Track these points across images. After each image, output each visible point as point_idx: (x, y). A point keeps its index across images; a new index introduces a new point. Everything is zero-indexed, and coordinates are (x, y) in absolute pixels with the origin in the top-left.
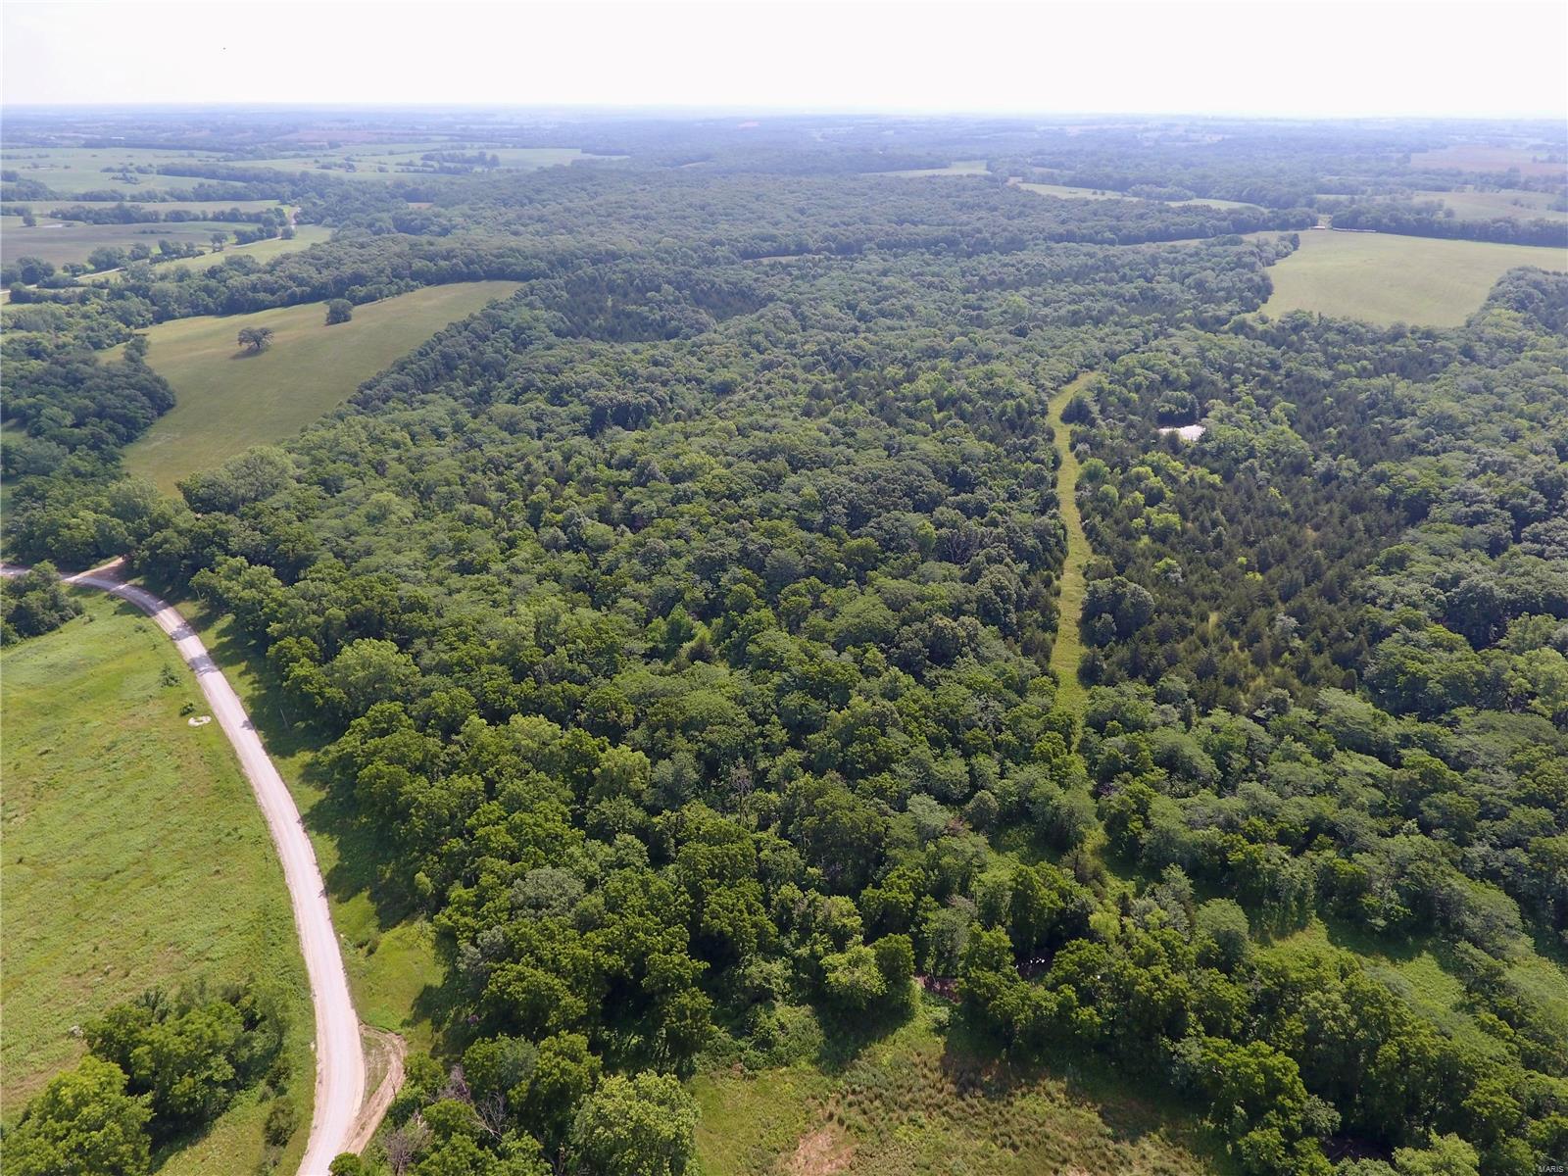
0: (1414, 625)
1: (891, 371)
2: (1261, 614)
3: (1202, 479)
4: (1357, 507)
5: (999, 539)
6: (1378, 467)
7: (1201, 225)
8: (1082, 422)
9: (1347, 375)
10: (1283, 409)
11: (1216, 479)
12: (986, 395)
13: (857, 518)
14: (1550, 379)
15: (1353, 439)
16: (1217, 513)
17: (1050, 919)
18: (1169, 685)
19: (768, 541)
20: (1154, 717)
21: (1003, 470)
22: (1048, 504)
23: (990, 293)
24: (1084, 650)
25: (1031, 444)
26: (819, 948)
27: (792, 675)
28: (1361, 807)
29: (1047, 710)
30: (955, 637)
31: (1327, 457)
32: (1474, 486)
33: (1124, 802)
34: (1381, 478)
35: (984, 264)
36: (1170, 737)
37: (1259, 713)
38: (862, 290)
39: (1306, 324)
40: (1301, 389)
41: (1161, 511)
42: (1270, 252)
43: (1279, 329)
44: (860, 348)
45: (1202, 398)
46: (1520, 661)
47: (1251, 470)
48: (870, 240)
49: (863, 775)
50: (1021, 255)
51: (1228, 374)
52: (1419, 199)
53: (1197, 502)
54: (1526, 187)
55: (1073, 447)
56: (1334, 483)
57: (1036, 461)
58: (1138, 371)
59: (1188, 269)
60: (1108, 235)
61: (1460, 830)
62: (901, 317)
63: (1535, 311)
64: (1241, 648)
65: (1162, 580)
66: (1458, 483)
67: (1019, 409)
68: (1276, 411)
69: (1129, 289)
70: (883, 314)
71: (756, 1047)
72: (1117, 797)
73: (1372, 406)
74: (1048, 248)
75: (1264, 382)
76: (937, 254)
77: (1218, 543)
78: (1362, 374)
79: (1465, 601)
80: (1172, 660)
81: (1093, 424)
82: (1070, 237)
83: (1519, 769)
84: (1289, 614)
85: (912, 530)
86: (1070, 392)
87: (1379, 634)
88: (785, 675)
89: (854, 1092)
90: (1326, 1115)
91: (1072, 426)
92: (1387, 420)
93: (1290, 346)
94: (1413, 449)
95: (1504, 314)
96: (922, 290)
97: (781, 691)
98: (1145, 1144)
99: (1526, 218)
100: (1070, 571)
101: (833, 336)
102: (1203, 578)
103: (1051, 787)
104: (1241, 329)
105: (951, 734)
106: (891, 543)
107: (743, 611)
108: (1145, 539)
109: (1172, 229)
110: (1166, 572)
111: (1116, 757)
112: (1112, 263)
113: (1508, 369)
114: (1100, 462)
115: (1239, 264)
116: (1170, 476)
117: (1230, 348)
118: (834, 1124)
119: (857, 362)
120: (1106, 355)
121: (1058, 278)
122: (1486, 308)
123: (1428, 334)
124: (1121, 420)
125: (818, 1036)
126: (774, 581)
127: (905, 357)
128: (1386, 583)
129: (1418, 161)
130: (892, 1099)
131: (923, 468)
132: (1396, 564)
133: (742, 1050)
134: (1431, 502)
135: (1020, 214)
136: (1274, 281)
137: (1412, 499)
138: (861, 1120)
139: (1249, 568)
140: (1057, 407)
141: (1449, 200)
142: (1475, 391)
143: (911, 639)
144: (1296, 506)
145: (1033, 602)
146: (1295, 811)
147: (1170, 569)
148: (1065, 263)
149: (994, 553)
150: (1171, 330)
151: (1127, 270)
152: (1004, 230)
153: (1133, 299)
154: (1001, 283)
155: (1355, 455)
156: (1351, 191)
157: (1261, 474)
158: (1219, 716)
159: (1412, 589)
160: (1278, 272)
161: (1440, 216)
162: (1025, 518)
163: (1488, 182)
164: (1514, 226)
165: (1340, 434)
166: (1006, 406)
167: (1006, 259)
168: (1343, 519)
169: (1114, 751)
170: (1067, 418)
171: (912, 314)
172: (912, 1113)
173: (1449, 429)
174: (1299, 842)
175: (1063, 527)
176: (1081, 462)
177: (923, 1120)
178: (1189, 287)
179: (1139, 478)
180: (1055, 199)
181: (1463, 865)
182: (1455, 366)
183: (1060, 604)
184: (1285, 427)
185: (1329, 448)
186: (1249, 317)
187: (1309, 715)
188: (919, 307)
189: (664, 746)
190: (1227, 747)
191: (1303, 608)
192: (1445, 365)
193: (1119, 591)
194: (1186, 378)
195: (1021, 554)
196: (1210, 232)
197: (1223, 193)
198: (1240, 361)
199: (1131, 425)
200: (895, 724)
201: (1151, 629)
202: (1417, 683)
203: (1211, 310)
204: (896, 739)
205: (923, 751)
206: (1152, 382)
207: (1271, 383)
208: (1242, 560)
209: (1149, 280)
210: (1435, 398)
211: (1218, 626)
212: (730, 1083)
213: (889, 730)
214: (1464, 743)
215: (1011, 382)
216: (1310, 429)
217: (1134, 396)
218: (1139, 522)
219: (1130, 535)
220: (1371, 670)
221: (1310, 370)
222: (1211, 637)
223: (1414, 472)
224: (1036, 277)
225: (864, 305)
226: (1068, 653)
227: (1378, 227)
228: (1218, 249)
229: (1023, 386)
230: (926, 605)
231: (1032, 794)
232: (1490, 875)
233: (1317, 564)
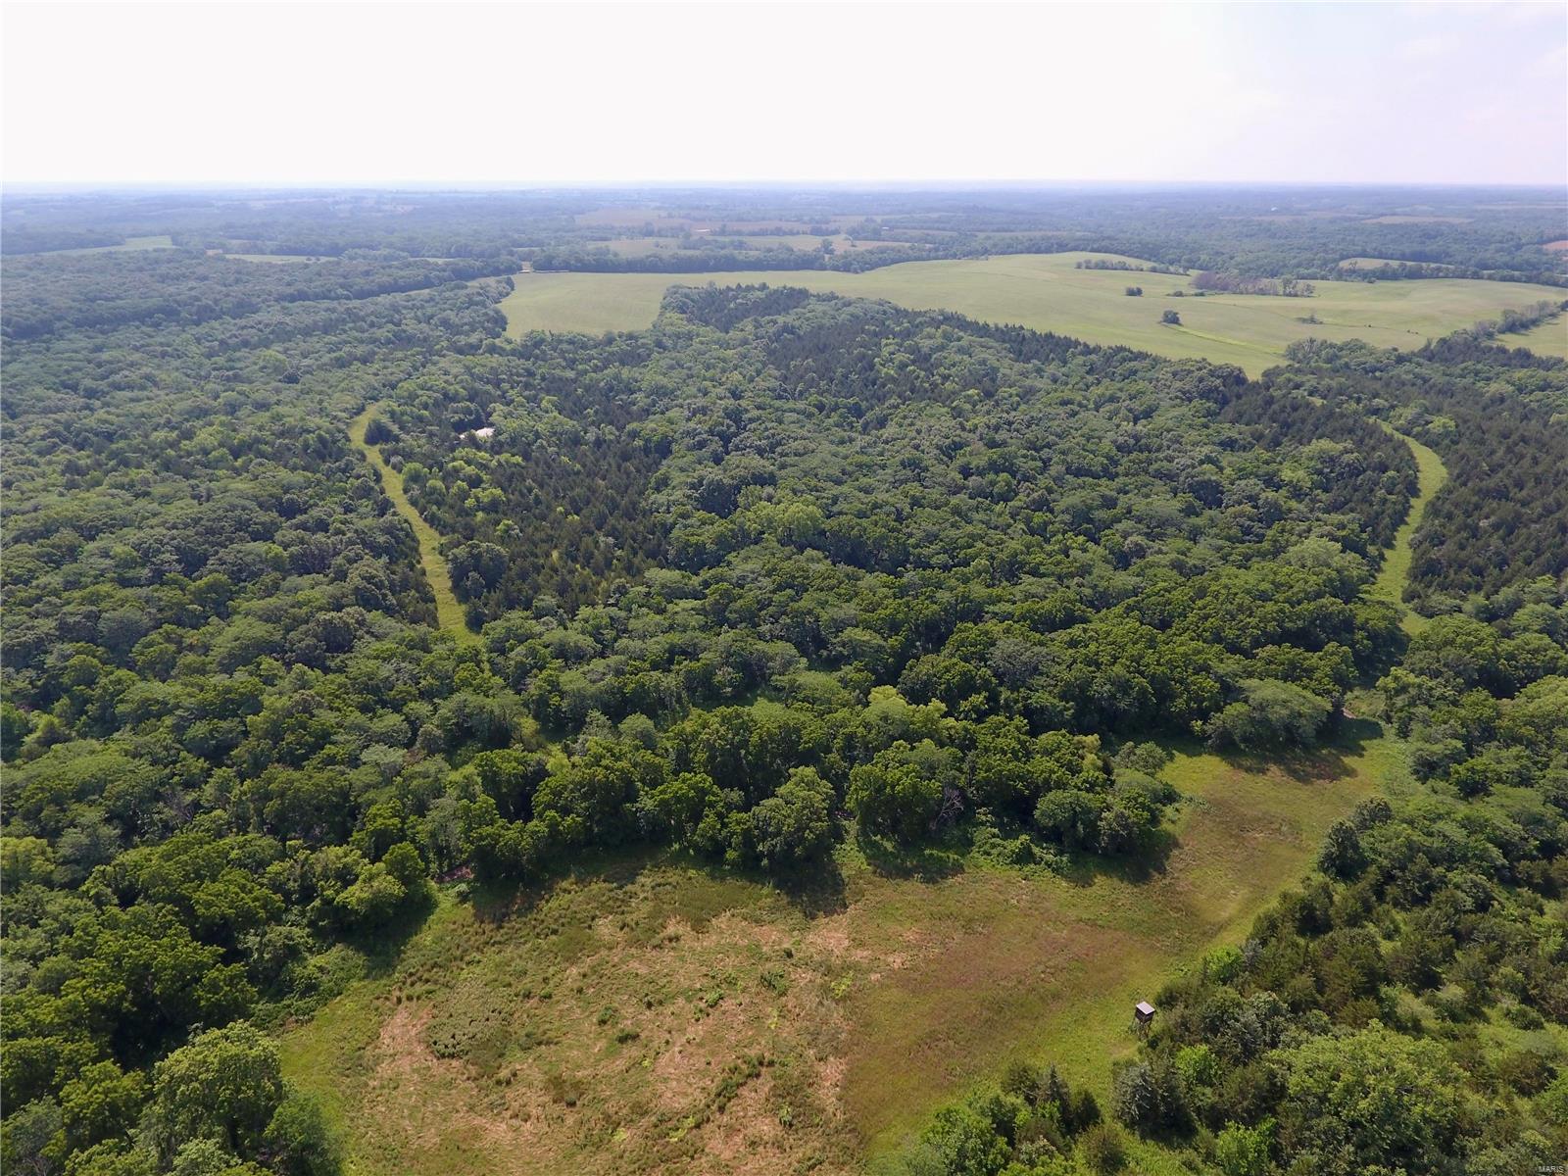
0: (685, 516)
1: (159, 436)
2: (587, 540)
3: (507, 462)
4: (626, 457)
5: (351, 542)
6: (629, 427)
7: (426, 276)
8: (387, 441)
9: (586, 372)
10: (549, 401)
11: (518, 459)
12: (282, 434)
13: (192, 563)
14: (714, 354)
15: (606, 414)
16: (529, 482)
17: (518, 784)
18: (542, 604)
19: (94, 608)
20: (538, 629)
21: (329, 491)
22: (384, 507)
23: (238, 354)
24: (464, 607)
25: (347, 465)
26: (329, 893)
27: (187, 709)
28: (694, 628)
29: (452, 650)
30: (346, 624)
31: (593, 429)
32: (692, 425)
33: (540, 687)
34: (634, 435)
35: (218, 328)
36: (556, 635)
37: (611, 601)
38: (76, 369)
39: (542, 341)
40: (554, 385)
41: (484, 489)
42: (493, 292)
43: (525, 346)
44: (106, 421)
45: (483, 406)
46: (750, 515)
47: (542, 447)
48: (59, 319)
49: (305, 757)
50: (257, 317)
51: (497, 385)
52: (591, 246)
53: (510, 479)
54: (660, 234)
55: (387, 462)
56: (605, 446)
57: (358, 477)
58: (420, 392)
59: (429, 311)
60: (340, 291)
61: (751, 618)
62: (143, 388)
63: (692, 313)
64: (583, 568)
65: (506, 538)
66: (683, 426)
67: (321, 439)
68: (544, 404)
69: (382, 333)
70: (118, 387)
71: (303, 995)
72: (534, 686)
73: (611, 389)
74: (283, 308)
75: (527, 386)
76: (157, 325)
77: (538, 501)
78: (596, 369)
79: (711, 492)
80: (537, 589)
81: (397, 439)
82: (302, 296)
83: (769, 574)
84: (607, 536)
85: (259, 556)
86: (364, 420)
87: (667, 529)
88: (179, 712)
89: (411, 975)
90: (736, 795)
91: (378, 446)
92: (624, 397)
93: (537, 358)
94: (647, 412)
95: (675, 316)
96: (156, 361)
97: (179, 729)
98: (641, 879)
99: (666, 254)
100: (428, 554)
101: (63, 417)
102: (536, 529)
103: (480, 699)
104: (493, 350)
105: (376, 696)
106: (241, 574)
107: (91, 683)
108: (480, 515)
109: (401, 282)
110: (506, 531)
111: (522, 662)
112: (356, 315)
113: (689, 351)
114: (417, 465)
115: (471, 303)
116: (482, 465)
117: (489, 365)
118: (405, 1003)
119: (110, 437)
120: (384, 386)
121: (307, 332)
122: (661, 315)
123: (631, 336)
124: (423, 432)
125: (359, 959)
126: (119, 645)
127: (169, 421)
128: (661, 498)
129: (580, 221)
130: (447, 961)
131: (247, 503)
132: (663, 483)
133: (289, 1006)
134: (670, 443)
135: (237, 281)
136: (505, 312)
137: (658, 444)
138: (428, 987)
139: (567, 513)
140: (357, 435)
141: (614, 246)
142: (672, 367)
143: (302, 639)
144: (584, 466)
145: (405, 586)
146: (656, 646)
147: (509, 528)
148: (308, 320)
149: (352, 554)
150: (436, 358)
151: (373, 318)
152: (227, 295)
153: (389, 342)
154: (246, 344)
155: (611, 423)
156: (540, 244)
157: (550, 450)
158: (584, 611)
159: (678, 495)
160: (505, 306)
161: (611, 256)
162: (369, 521)
163: (632, 233)
164: (661, 260)
165: (596, 412)
166: (306, 441)
167: (242, 322)
168: (619, 467)
169: (519, 658)
170: (371, 439)
171: (156, 384)
172: (467, 958)
173: (665, 394)
174: (664, 664)
175: (406, 521)
176: (400, 471)
177: (478, 957)
178: (437, 326)
179: (456, 470)
180: (270, 265)
181: (761, 637)
182: (655, 355)
183: (429, 579)
184: (556, 414)
185: (593, 423)
186: (497, 341)
187: (643, 589)
188: (161, 375)
189: (58, 821)
190: (598, 628)
191: (614, 528)
192: (649, 356)
193: (475, 551)
194: (463, 392)
195: (377, 551)
196: (436, 282)
197: (433, 252)
198: (502, 373)
199: (431, 435)
200: (320, 705)
201: (513, 573)
202: (700, 548)
203: (462, 340)
204: (328, 717)
205: (356, 717)
206: (436, 399)
207: (533, 388)
208: (560, 509)
209: (398, 324)
210: (649, 376)
211: (561, 558)
212: (290, 1036)
213: (315, 712)
214: (739, 572)
215: (302, 419)
216: (574, 412)
217: (426, 413)
218: (470, 502)
219: (469, 513)
220: (672, 552)
221: (558, 372)
222: (557, 565)
223: (653, 426)
224: (282, 334)
225: (88, 382)
226: (451, 614)
227: (567, 267)
228: (447, 294)
229: (315, 421)
230: (305, 609)
231: (467, 710)
232: (774, 638)
233: (613, 499)
